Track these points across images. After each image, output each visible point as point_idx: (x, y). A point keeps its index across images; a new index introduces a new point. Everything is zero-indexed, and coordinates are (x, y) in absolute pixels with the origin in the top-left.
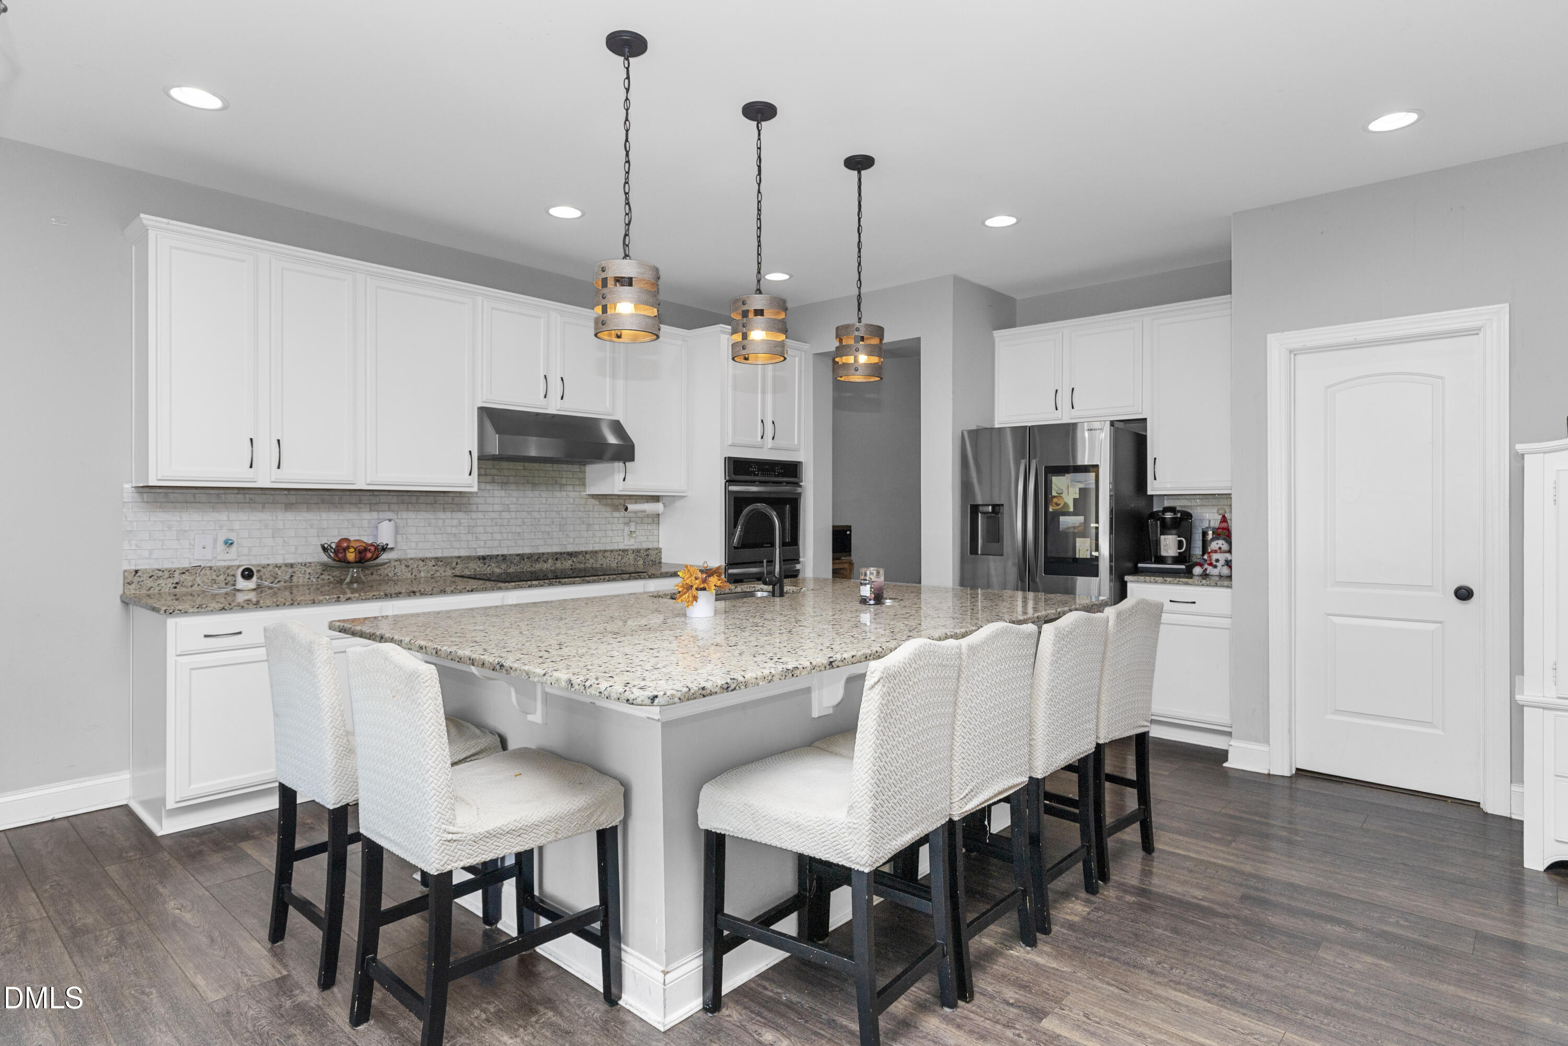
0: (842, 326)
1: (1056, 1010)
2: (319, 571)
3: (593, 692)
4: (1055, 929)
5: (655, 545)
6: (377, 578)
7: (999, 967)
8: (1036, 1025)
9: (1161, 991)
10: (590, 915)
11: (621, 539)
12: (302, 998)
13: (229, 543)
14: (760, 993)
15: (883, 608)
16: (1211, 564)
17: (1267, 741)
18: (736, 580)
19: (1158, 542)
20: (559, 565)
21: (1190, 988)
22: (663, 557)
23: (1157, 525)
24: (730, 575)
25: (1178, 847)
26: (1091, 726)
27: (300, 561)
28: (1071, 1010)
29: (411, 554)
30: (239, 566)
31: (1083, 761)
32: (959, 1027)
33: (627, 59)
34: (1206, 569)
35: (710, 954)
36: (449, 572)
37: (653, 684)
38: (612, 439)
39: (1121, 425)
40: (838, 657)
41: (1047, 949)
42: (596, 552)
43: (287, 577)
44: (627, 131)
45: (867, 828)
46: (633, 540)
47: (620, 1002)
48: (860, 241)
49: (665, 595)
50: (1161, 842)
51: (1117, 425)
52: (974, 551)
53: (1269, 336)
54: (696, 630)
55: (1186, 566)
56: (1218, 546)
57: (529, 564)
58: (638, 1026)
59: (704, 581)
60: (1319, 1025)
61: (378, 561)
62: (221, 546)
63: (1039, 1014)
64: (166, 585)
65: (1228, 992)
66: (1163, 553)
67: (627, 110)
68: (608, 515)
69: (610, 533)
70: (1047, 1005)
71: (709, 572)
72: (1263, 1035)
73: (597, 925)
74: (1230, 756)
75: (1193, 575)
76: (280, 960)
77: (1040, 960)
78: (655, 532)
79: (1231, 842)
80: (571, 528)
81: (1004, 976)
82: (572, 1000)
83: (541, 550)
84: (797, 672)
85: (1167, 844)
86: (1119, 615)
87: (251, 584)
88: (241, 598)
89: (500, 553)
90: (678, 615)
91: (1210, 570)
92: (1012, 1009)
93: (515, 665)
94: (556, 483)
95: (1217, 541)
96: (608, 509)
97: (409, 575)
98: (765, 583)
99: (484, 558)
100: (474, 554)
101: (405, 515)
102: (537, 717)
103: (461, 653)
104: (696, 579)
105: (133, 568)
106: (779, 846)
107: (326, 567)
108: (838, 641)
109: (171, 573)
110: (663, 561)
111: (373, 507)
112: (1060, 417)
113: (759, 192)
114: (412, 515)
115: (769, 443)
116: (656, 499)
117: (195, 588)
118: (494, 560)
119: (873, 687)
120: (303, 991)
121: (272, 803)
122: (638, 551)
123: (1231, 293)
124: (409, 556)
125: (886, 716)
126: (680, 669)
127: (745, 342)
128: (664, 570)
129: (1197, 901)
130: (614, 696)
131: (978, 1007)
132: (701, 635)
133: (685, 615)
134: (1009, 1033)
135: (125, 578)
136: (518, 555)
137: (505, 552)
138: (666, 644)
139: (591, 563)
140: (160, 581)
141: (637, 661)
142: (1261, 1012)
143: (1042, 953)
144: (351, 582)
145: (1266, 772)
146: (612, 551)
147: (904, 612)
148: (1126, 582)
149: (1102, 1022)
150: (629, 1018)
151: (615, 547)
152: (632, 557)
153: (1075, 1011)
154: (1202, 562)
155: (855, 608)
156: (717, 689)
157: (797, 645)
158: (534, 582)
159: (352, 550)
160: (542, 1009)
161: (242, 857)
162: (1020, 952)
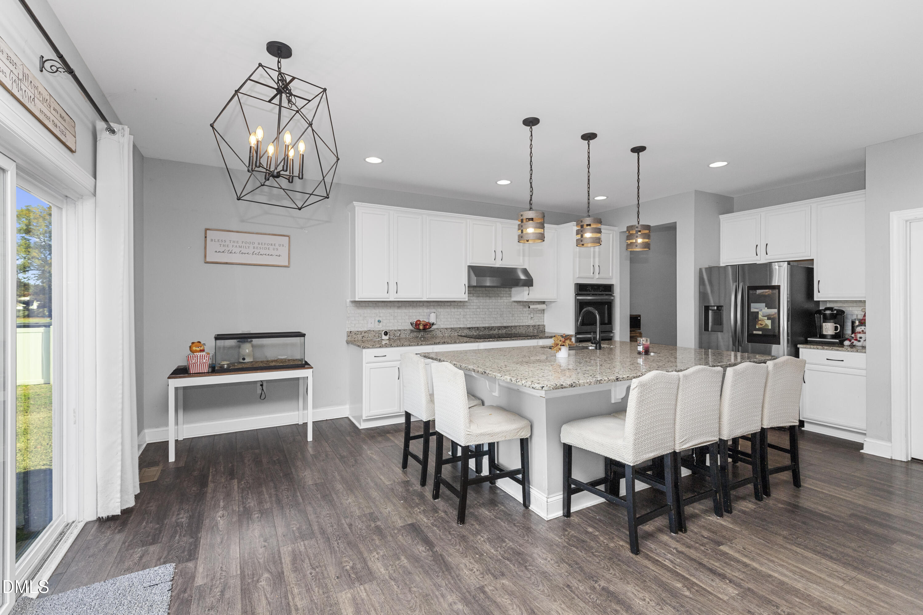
0: (630, 226)
1: (728, 544)
2: (409, 333)
3: (520, 384)
4: (734, 512)
5: (542, 323)
6: (430, 336)
7: (702, 522)
8: (717, 547)
9: (789, 546)
10: (517, 472)
11: (527, 321)
12: (415, 488)
13: (379, 321)
14: (587, 514)
15: (649, 357)
16: (856, 340)
17: (889, 440)
18: (580, 341)
19: (821, 327)
20: (500, 332)
21: (806, 547)
22: (546, 329)
23: (820, 317)
24: (578, 338)
25: (817, 487)
26: (759, 418)
27: (403, 329)
28: (736, 544)
29: (442, 326)
30: (383, 330)
31: (754, 435)
32: (677, 541)
33: (531, 128)
34: (853, 342)
35: (566, 495)
36: (456, 334)
37: (542, 382)
38: (522, 277)
39: (795, 264)
40: (621, 377)
41: (729, 520)
42: (516, 326)
43: (398, 335)
44: (531, 157)
45: (632, 447)
46: (532, 321)
47: (530, 508)
48: (638, 186)
49: (547, 347)
50: (807, 483)
51: (791, 263)
52: (706, 329)
53: (891, 213)
54: (560, 363)
55: (839, 341)
56: (862, 330)
57: (488, 331)
58: (537, 517)
59: (564, 342)
60: (880, 575)
61: (431, 329)
62: (377, 323)
63: (720, 544)
64: (360, 337)
65: (829, 553)
66: (825, 333)
67: (531, 149)
68: (521, 310)
69: (522, 318)
70: (724, 541)
71: (567, 337)
72: (844, 574)
73: (520, 476)
74: (864, 446)
75: (843, 345)
76: (406, 475)
77: (723, 523)
78: (542, 318)
79: (852, 489)
80: (505, 315)
81: (703, 526)
82: (511, 504)
83: (493, 325)
84: (602, 382)
85: (811, 485)
86: (775, 365)
87: (387, 337)
88: (384, 343)
89: (476, 326)
90: (552, 356)
91: (855, 343)
92: (705, 539)
93: (490, 372)
94: (498, 296)
95: (861, 327)
96: (521, 307)
97: (441, 335)
98: (592, 343)
99: (469, 328)
100: (465, 327)
101: (439, 310)
102: (496, 394)
103: (469, 367)
104: (560, 341)
105: (350, 330)
106: (594, 452)
107: (412, 331)
108: (622, 370)
109: (361, 332)
110: (546, 331)
111: (428, 307)
112: (759, 259)
113: (589, 172)
114: (442, 310)
115: (597, 276)
116: (543, 303)
117: (369, 338)
118: (474, 329)
119: (634, 389)
120: (415, 486)
121: (402, 420)
122: (535, 326)
123: (865, 189)
124: (442, 327)
125: (641, 402)
126: (553, 377)
127: (582, 239)
128: (546, 335)
129: (822, 513)
130: (528, 385)
131: (688, 536)
132: (562, 365)
133: (555, 356)
134: (702, 548)
135: (347, 334)
136: (483, 327)
137: (478, 326)
138: (547, 368)
139: (514, 331)
140: (358, 336)
141: (536, 373)
142: (846, 564)
143: (725, 521)
144: (421, 338)
145: (890, 458)
146: (523, 326)
147: (658, 359)
148: (799, 348)
149: (752, 552)
150: (533, 514)
151: (524, 324)
152: (532, 328)
153: (738, 545)
154: (850, 338)
155: (634, 356)
156: (567, 386)
157: (604, 371)
158: (491, 339)
159: (422, 325)
160: (499, 505)
161: (388, 440)
162: (714, 518)
